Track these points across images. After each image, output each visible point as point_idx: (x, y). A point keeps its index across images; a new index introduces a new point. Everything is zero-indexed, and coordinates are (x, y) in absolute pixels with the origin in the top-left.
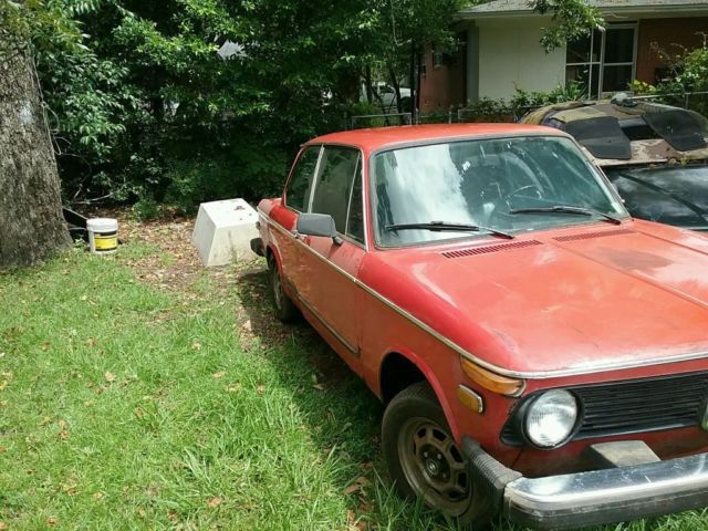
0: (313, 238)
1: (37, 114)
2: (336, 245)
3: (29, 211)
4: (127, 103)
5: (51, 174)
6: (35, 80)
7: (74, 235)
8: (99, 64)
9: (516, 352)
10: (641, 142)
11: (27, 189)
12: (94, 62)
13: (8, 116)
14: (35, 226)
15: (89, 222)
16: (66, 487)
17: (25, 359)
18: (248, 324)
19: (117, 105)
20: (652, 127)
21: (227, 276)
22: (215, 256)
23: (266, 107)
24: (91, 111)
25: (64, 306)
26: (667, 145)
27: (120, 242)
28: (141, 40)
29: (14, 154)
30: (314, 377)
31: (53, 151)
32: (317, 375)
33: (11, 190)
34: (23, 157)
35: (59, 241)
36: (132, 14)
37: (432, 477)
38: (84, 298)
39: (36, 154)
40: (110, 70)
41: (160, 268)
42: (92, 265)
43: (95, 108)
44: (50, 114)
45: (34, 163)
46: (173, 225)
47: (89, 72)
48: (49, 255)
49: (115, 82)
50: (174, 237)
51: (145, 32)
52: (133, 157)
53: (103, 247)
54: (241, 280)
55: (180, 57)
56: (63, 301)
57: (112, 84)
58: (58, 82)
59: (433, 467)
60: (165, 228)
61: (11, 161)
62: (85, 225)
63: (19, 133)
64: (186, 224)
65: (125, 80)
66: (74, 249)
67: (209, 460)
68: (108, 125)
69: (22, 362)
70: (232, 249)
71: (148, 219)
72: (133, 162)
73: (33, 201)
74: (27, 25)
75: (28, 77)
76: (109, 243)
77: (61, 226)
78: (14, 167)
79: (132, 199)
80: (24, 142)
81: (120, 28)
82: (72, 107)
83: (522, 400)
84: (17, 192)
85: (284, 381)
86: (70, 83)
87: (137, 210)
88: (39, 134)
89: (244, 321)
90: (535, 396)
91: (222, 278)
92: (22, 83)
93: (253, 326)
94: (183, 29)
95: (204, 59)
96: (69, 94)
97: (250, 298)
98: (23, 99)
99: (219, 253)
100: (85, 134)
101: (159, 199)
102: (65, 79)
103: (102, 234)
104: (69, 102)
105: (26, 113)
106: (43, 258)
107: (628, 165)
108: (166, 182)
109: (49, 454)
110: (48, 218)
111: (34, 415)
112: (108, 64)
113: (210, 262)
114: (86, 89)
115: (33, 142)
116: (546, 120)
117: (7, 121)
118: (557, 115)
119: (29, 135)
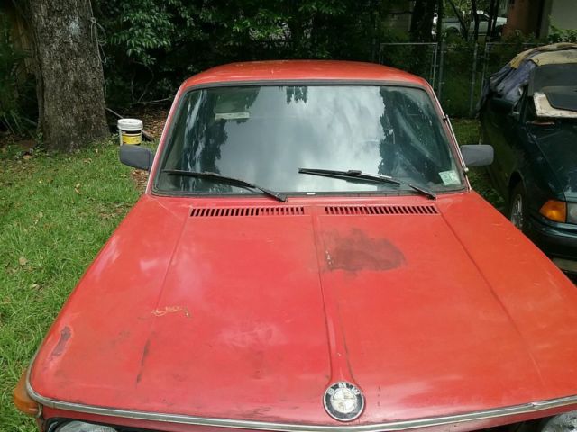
1: (85, 27)
3: (72, 108)
5: (95, 79)
11: (72, 89)
13: (58, 29)
14: (76, 119)
15: (120, 121)
29: (61, 60)
31: (99, 59)
33: (58, 90)
34: (70, 63)
35: (96, 134)
39: (81, 61)
45: (78, 68)
48: (86, 145)
53: (128, 142)
62: (116, 123)
63: (66, 43)
73: (77, 100)
76: (134, 140)
77: (100, 122)
78: (61, 71)
80: (71, 51)
84: (63, 92)
98: (72, 14)
103: (128, 132)
105: (74, 26)
106: (80, 147)
110: (88, 115)
115: (79, 50)
116: (526, 61)
117: (58, 32)
118: (535, 58)
119: (76, 45)
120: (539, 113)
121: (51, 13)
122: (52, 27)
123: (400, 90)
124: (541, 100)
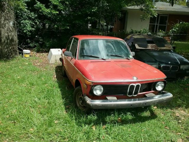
0: (69, 57)
1: (14, 24)
2: (72, 58)
3: (10, 47)
4: (36, 23)
5: (16, 38)
6: (14, 16)
7: (20, 53)
8: (30, 13)
9: (93, 78)
10: (150, 44)
11: (10, 41)
12: (29, 13)
14: (11, 50)
15: (23, 50)
16: (10, 101)
17: (5, 78)
18: (55, 76)
19: (33, 23)
20: (154, 41)
21: (54, 66)
22: (52, 61)
23: (68, 28)
24: (27, 24)
25: (15, 68)
26: (156, 46)
27: (30, 56)
28: (41, 9)
29: (8, 33)
30: (66, 87)
31: (17, 33)
32: (67, 87)
34: (10, 34)
35: (16, 54)
36: (39, 2)
37: (81, 104)
38: (20, 67)
39: (13, 33)
40: (33, 15)
41: (39, 63)
42: (23, 61)
43: (28, 24)
44: (17, 24)
45: (12, 35)
46: (44, 54)
47: (28, 15)
48: (13, 57)
49: (34, 18)
50: (43, 56)
51: (42, 7)
52: (36, 36)
53: (26, 57)
54: (56, 67)
55: (49, 13)
56: (15, 67)
57: (33, 18)
58: (20, 17)
59: (81, 101)
60: (42, 54)
61: (7, 34)
62: (22, 51)
63: (9, 28)
64: (47, 53)
65: (36, 18)
66: (19, 56)
67: (40, 99)
68: (31, 28)
69: (4, 79)
70: (56, 60)
71: (38, 52)
72: (36, 38)
73: (11, 44)
74: (13, 4)
75: (13, 15)
76: (28, 56)
77: (17, 51)
78: (7, 36)
79: (35, 46)
80: (10, 30)
81: (36, 5)
82: (23, 23)
83: (93, 86)
84: (7, 42)
85: (59, 87)
86: (23, 17)
87: (36, 49)
88: (14, 29)
89: (55, 75)
90: (95, 86)
91: (52, 66)
92: (11, 16)
93: (56, 76)
94: (51, 7)
95: (55, 15)
96: (22, 20)
97: (58, 71)
98: (11, 20)
99: (53, 60)
100: (25, 30)
101: (41, 47)
102: (22, 16)
103: (26, 54)
104: (22, 22)
105: (11, 24)
106: (12, 58)
107: (146, 49)
108: (43, 43)
109: (7, 95)
110: (14, 48)
111: (5, 89)
112: (32, 13)
113: (50, 62)
114: (26, 19)
115: (12, 30)
116: (131, 37)
117: (7, 25)
118: (134, 37)
119: (12, 29)
120: (136, 48)
121: (5, 19)
122: (5, 24)
123: (120, 41)
124: (136, 45)
